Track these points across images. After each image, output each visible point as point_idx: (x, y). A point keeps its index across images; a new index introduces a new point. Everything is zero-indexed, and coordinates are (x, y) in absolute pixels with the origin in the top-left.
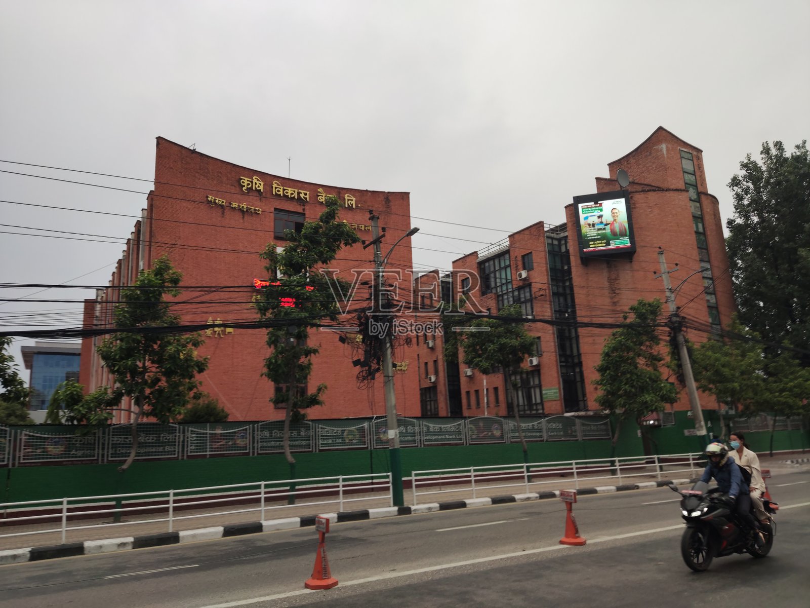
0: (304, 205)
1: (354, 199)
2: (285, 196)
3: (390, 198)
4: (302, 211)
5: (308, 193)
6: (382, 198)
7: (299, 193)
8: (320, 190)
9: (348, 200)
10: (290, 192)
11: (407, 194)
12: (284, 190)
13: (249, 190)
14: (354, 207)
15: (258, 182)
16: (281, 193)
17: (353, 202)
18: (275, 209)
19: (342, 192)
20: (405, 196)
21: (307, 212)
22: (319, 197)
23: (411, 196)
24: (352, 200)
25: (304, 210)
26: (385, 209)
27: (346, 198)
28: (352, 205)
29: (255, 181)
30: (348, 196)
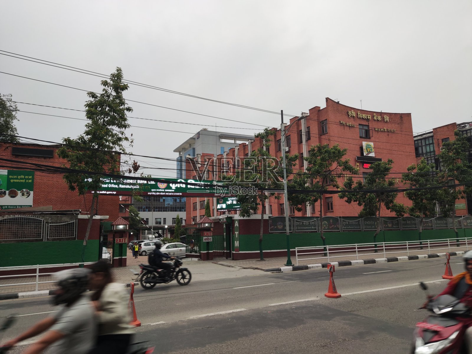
0: (368, 122)
1: (388, 117)
2: (363, 118)
3: (402, 116)
4: (368, 125)
5: (370, 116)
6: (399, 116)
7: (367, 116)
8: (375, 114)
9: (386, 118)
10: (364, 116)
11: (410, 114)
12: (362, 115)
13: (351, 116)
14: (388, 121)
15: (353, 113)
16: (361, 117)
17: (388, 119)
18: (359, 124)
19: (382, 114)
20: (409, 115)
21: (370, 125)
22: (374, 118)
23: (412, 115)
24: (387, 118)
25: (369, 124)
26: (400, 121)
27: (385, 117)
28: (387, 120)
29: (353, 112)
30: (386, 116)
